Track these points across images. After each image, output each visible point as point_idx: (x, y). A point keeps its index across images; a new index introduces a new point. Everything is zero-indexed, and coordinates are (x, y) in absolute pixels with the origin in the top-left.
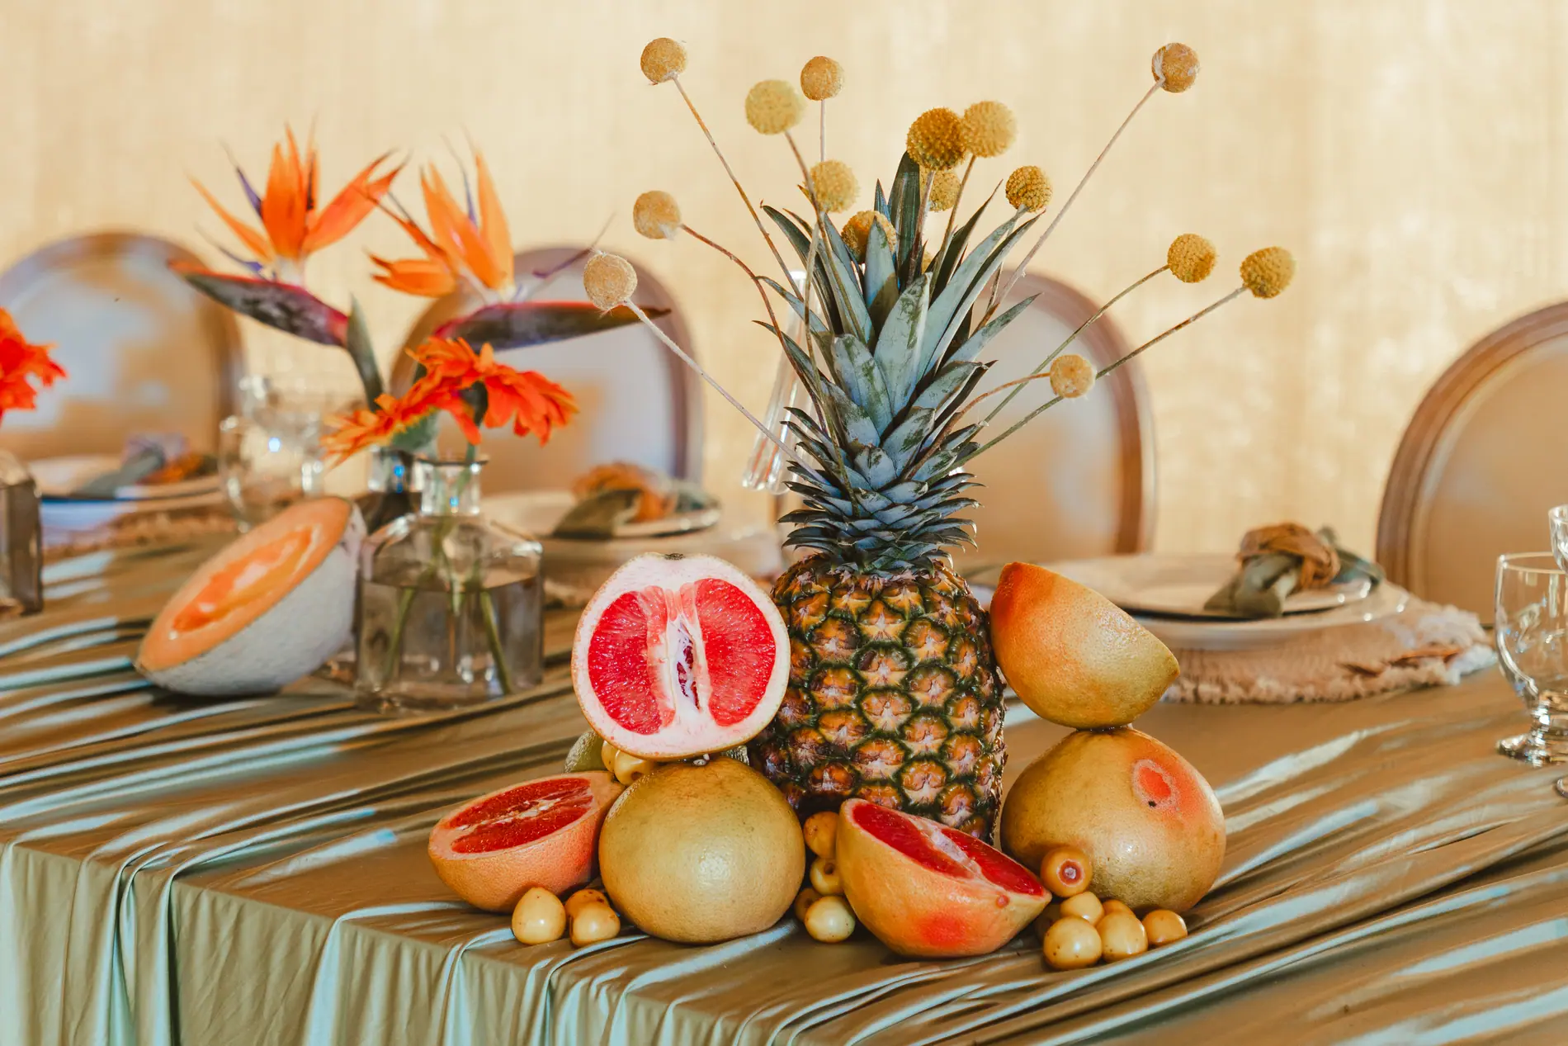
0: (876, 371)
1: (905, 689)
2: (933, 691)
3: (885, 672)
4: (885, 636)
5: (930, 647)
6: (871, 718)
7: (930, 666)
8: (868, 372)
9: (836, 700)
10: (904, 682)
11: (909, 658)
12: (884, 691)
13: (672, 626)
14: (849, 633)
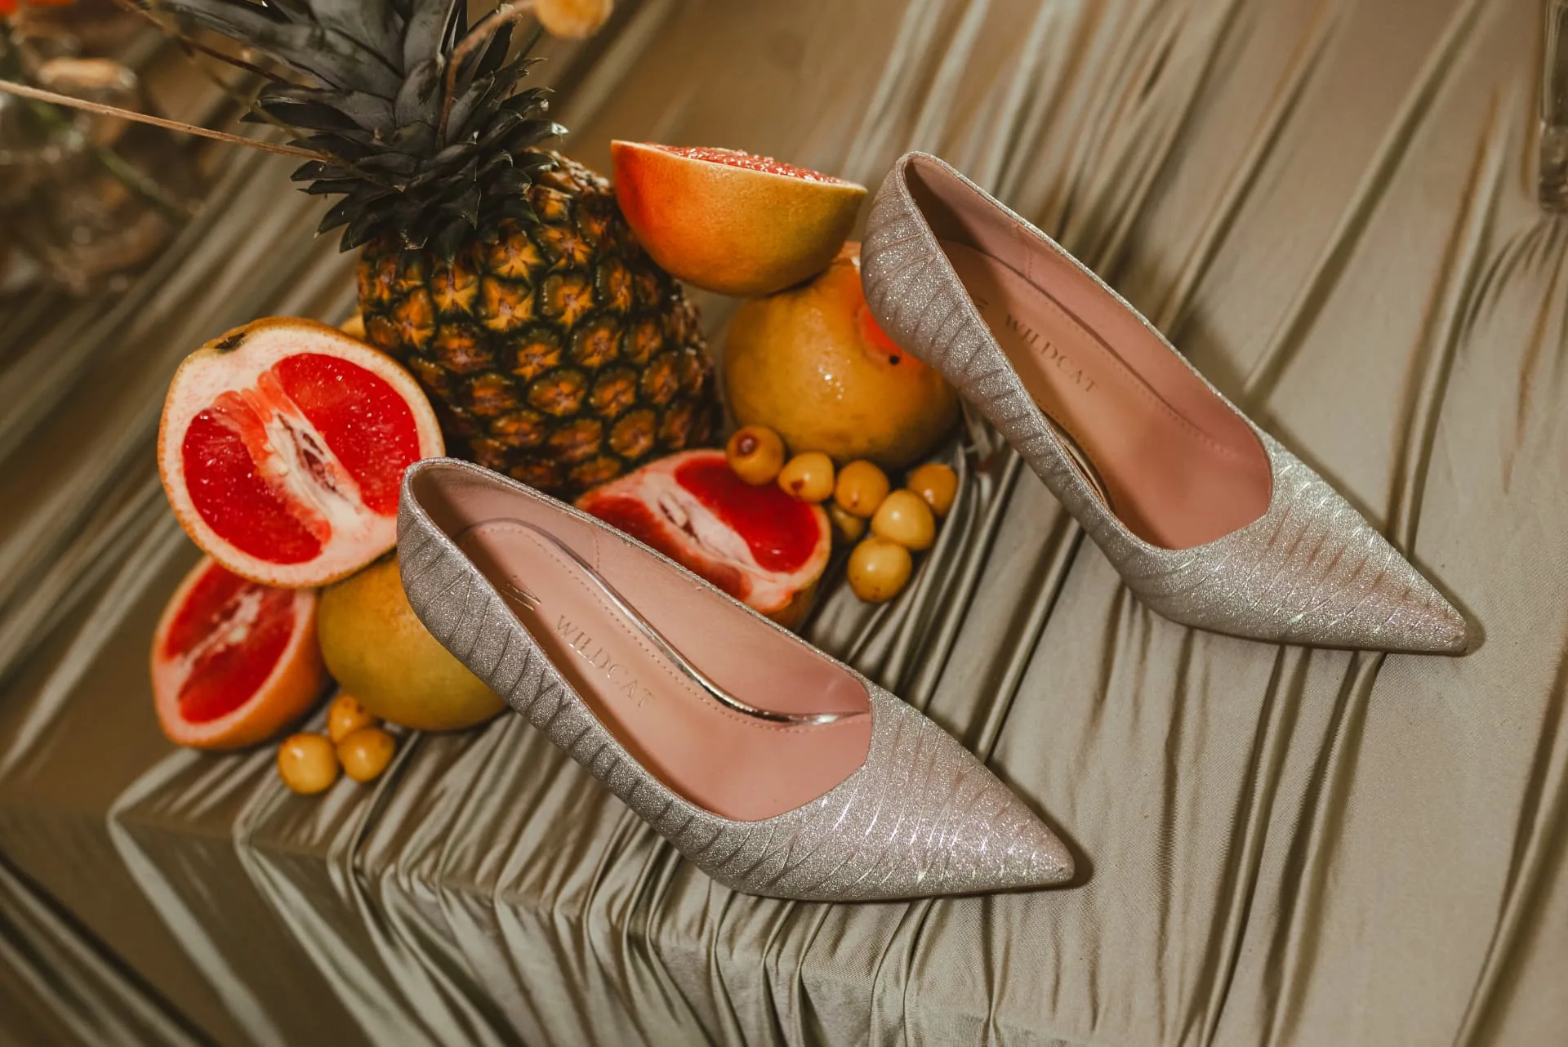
0: (331, 36)
1: (569, 362)
2: (600, 345)
3: (537, 357)
4: (515, 321)
5: (574, 302)
6: (548, 410)
7: (585, 321)
8: (320, 44)
9: (496, 407)
10: (562, 357)
11: (558, 330)
12: (545, 374)
13: (274, 428)
14: (473, 335)
